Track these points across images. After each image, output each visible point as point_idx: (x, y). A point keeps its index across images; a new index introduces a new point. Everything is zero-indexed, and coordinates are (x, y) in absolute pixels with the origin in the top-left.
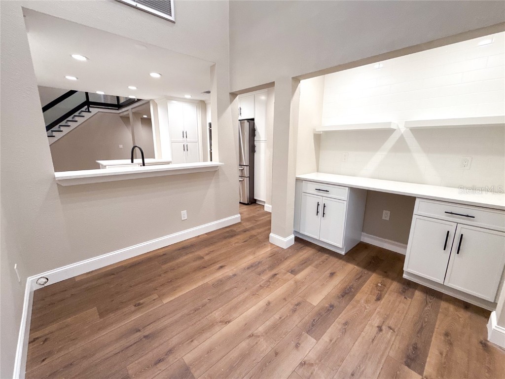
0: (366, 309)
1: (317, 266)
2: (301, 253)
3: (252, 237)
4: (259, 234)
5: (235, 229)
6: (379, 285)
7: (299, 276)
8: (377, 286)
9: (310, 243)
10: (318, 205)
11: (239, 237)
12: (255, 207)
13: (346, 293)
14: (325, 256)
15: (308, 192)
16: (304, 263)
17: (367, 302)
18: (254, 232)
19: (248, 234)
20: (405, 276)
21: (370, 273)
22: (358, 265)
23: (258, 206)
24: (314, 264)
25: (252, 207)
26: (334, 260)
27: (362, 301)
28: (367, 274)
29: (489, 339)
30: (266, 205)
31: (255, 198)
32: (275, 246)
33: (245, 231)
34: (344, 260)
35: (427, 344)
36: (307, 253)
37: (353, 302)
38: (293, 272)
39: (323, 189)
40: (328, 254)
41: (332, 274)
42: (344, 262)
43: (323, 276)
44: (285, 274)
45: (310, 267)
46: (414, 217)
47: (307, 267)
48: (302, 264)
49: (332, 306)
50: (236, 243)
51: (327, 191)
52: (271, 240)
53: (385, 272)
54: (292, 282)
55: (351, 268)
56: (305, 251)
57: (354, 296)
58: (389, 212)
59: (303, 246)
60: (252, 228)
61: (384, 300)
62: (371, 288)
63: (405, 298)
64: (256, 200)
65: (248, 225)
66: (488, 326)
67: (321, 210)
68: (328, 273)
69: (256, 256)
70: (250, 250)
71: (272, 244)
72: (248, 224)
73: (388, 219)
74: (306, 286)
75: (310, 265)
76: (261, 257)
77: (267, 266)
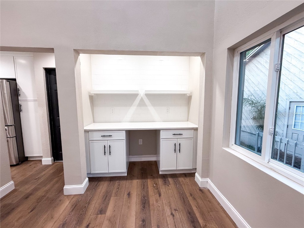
0: (159, 207)
1: (116, 195)
2: (99, 190)
3: (39, 200)
4: (47, 192)
5: (10, 201)
6: (154, 185)
7: (109, 212)
8: (154, 187)
9: (101, 177)
10: (105, 147)
11: (19, 209)
12: (29, 165)
13: (144, 203)
14: (117, 183)
15: (95, 139)
16: (106, 198)
17: (157, 201)
18: (40, 193)
19: (32, 200)
20: (160, 173)
21: (146, 180)
22: (138, 179)
23: (32, 163)
24: (113, 195)
25: (24, 167)
26: (123, 183)
27: (155, 202)
28: (145, 181)
29: (200, 187)
30: (43, 159)
31: (26, 155)
32: (73, 196)
33: (27, 197)
34: (129, 179)
35: (190, 206)
36: (103, 187)
37: (151, 207)
38: (102, 211)
39: (107, 134)
40: (117, 180)
41: (129, 194)
42: (130, 181)
43: (125, 200)
44: (96, 219)
45: (112, 198)
46: (161, 140)
47: (110, 199)
48: (105, 199)
49: (143, 221)
50: (19, 219)
51: (110, 136)
52: (65, 193)
53: (152, 176)
54: (106, 223)
55: (136, 183)
56: (101, 187)
57: (149, 202)
58: (141, 140)
59: (96, 183)
60: (36, 190)
61: (162, 193)
62: (152, 190)
63: (168, 186)
64: (27, 157)
65: (28, 188)
66: (195, 180)
67: (107, 151)
68: (126, 195)
69: (55, 220)
70: (45, 217)
71: (68, 196)
72: (27, 186)
73: (142, 144)
74: (119, 218)
75: (111, 196)
76: (62, 217)
77: (75, 223)
